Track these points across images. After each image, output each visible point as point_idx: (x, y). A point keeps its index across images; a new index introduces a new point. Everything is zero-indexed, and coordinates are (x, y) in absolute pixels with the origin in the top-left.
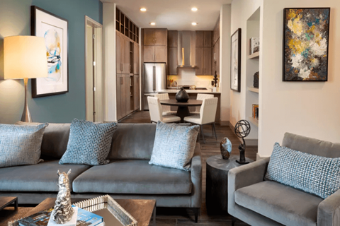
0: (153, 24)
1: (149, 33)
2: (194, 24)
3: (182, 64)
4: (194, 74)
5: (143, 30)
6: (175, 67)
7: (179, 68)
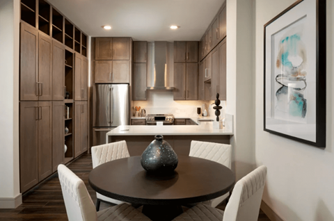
0: (108, 28)
1: (104, 43)
2: (174, 27)
3: (152, 85)
4: (173, 99)
5: (94, 39)
6: (143, 89)
7: (148, 91)
